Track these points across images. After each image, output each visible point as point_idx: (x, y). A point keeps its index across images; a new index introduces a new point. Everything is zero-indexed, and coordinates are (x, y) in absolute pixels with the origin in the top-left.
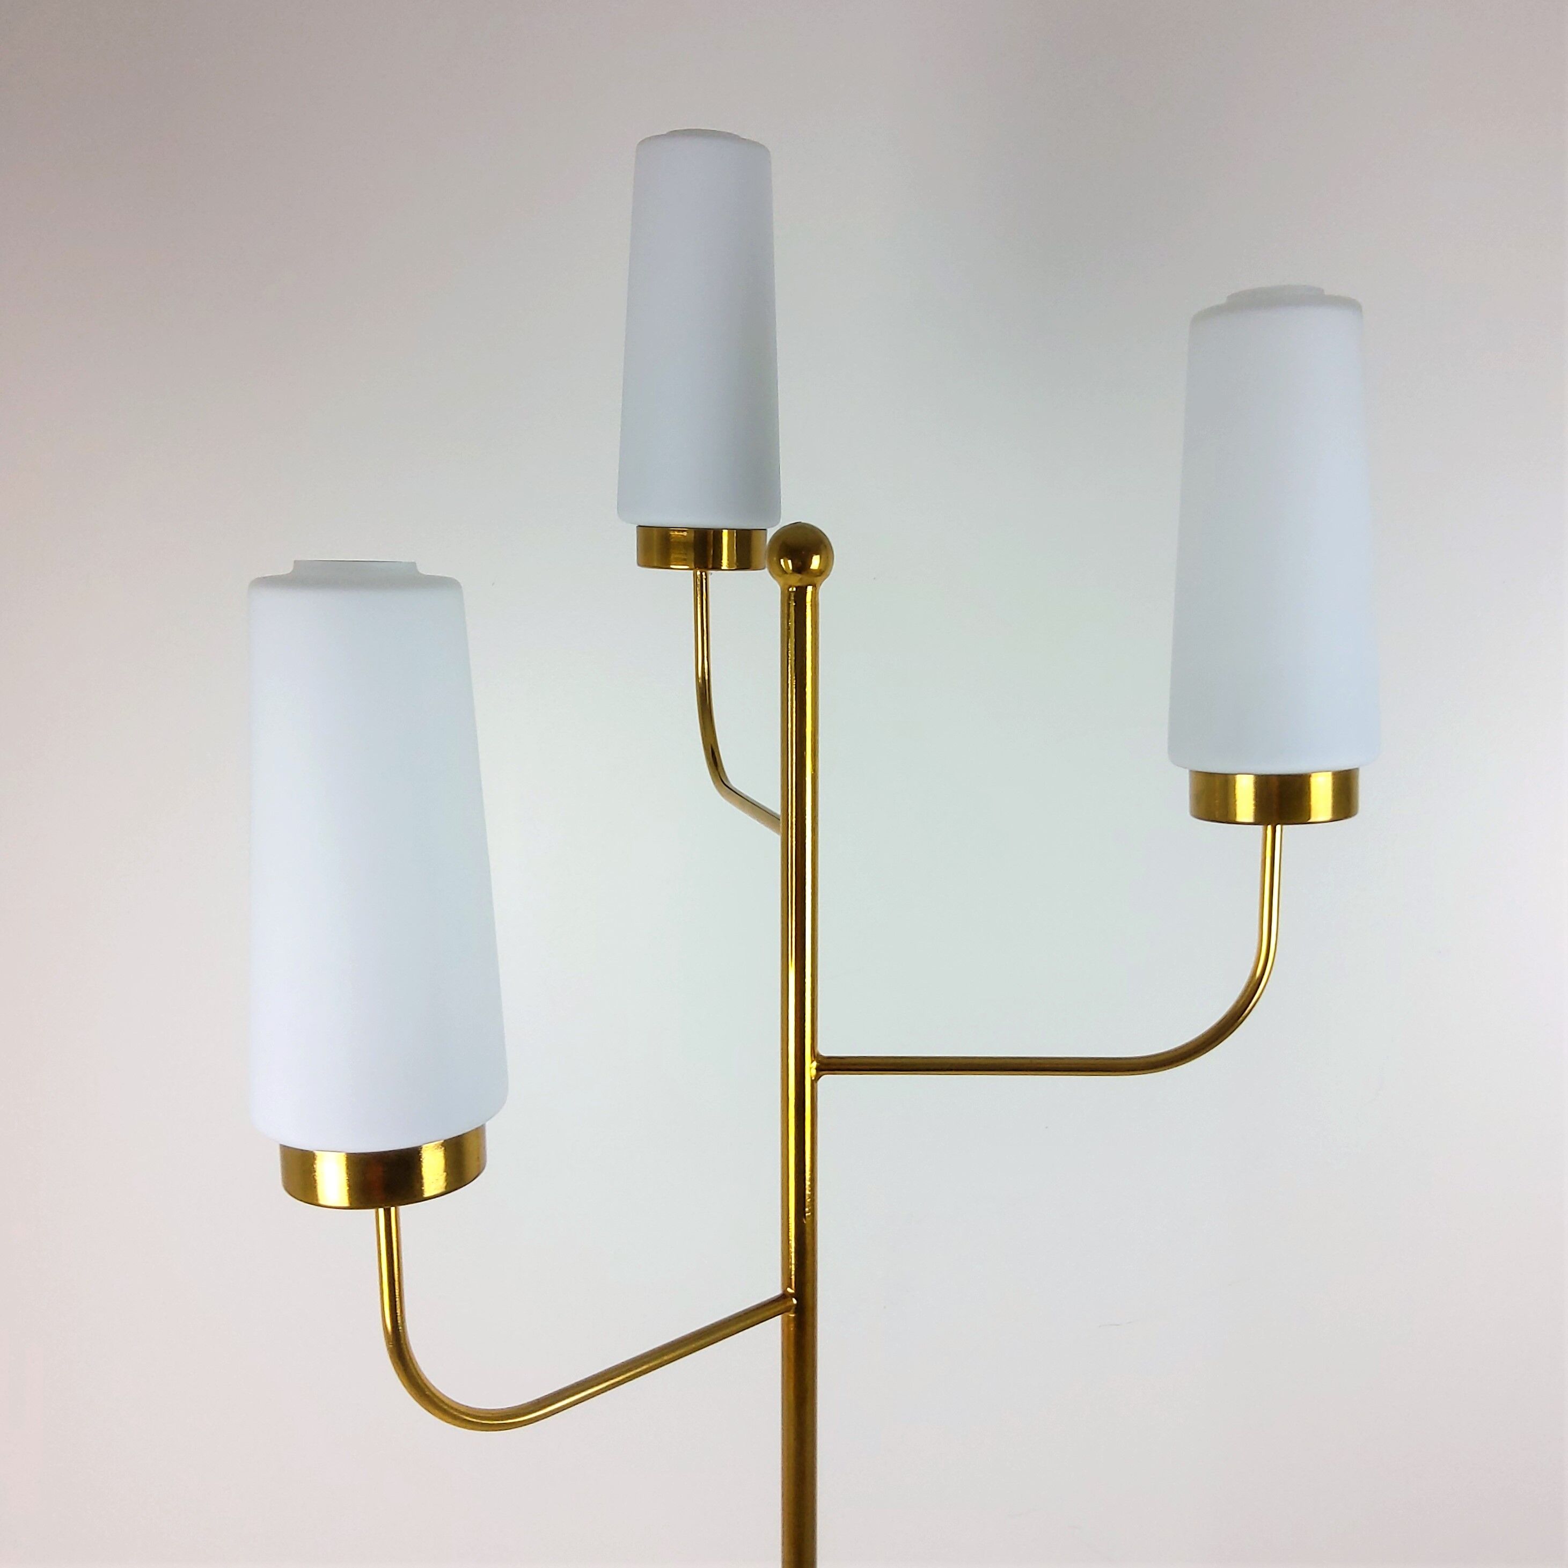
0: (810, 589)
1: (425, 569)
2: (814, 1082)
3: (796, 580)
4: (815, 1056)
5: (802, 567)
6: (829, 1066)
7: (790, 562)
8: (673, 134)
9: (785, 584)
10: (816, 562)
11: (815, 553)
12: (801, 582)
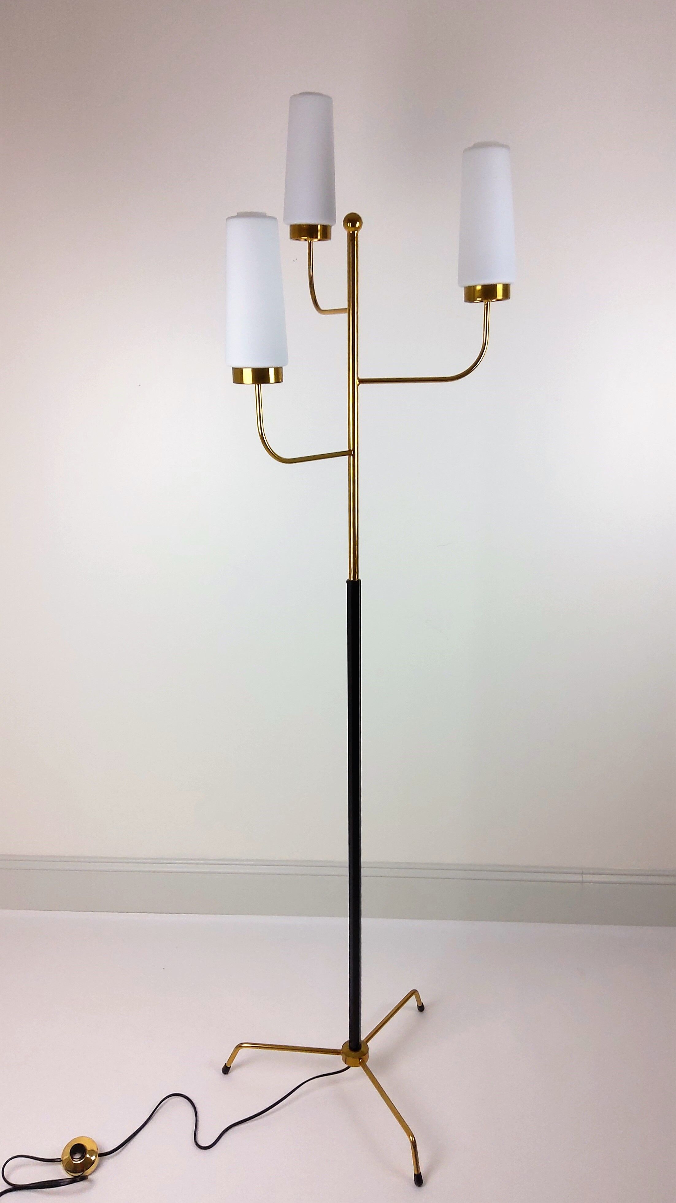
0: (356, 232)
1: (269, 214)
2: (358, 385)
3: (353, 229)
4: (358, 378)
5: (354, 225)
6: (362, 381)
7: (350, 224)
8: (301, 94)
9: (348, 231)
10: (358, 224)
11: (358, 221)
12: (353, 230)
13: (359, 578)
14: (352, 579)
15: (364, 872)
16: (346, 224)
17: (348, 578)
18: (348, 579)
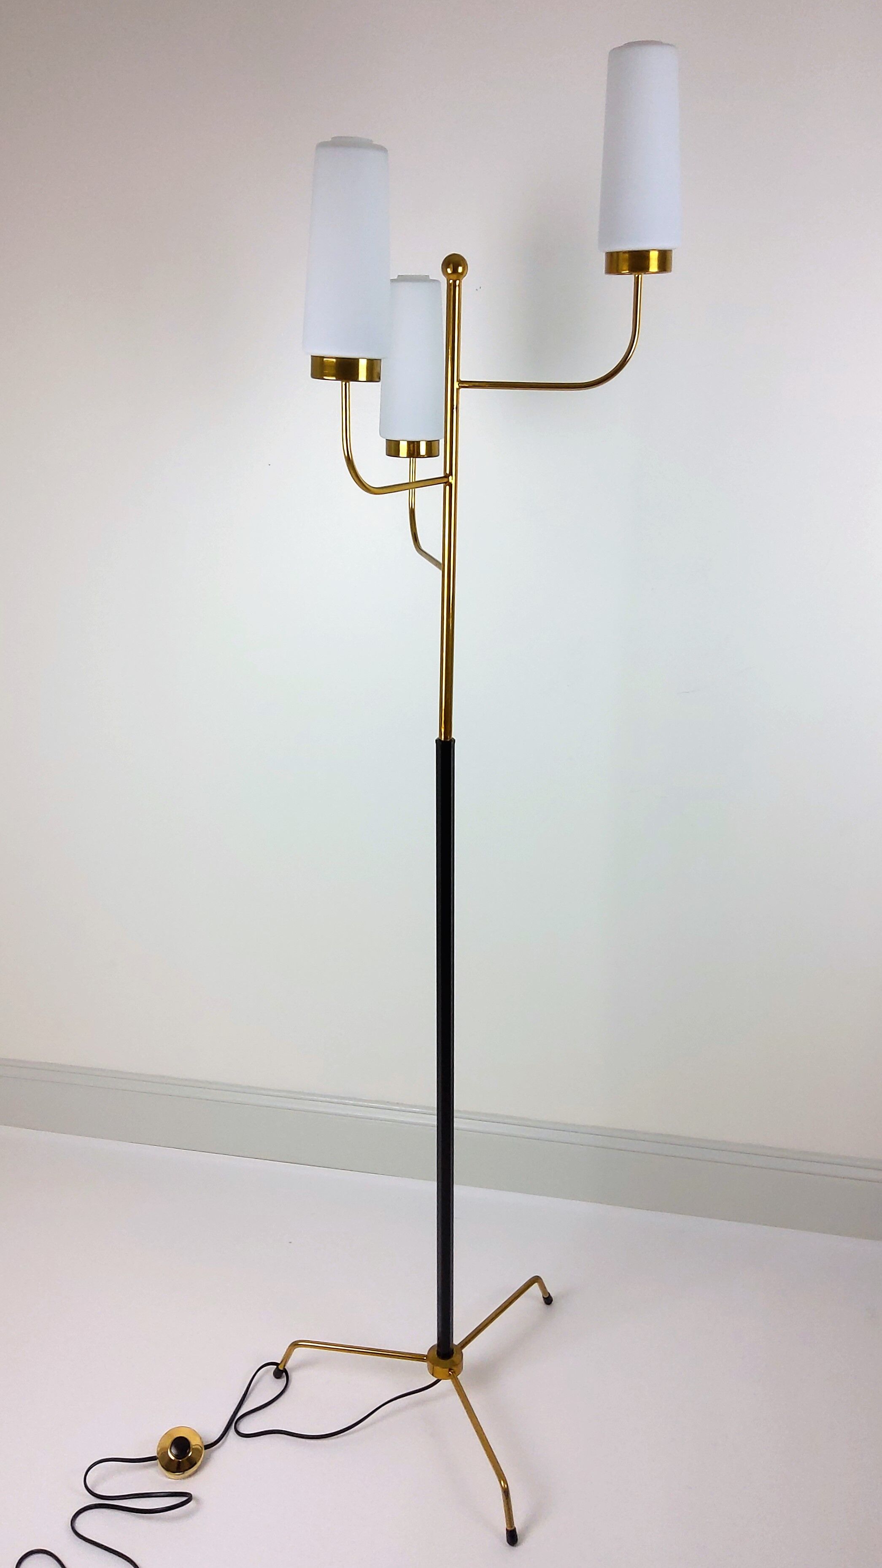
11: (461, 266)
12: (455, 279)
13: (453, 737)
14: (443, 740)
15: (457, 1123)
16: (445, 269)
17: (438, 736)
18: (438, 738)
